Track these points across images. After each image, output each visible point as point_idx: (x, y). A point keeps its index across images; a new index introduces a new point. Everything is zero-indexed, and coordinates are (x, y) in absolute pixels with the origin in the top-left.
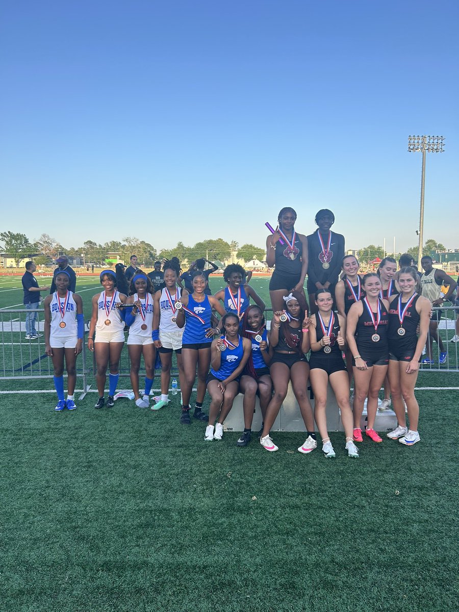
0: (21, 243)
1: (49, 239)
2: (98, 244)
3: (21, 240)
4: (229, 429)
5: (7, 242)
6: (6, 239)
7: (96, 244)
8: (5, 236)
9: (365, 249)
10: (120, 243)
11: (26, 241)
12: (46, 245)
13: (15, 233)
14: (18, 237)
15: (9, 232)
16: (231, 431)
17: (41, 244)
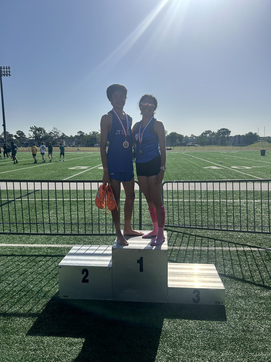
0: (41, 133)
1: (57, 130)
2: (85, 133)
3: (41, 131)
4: (65, 297)
5: (34, 132)
6: (33, 130)
7: (84, 133)
8: (33, 129)
9: (246, 134)
10: (98, 132)
11: (44, 131)
12: (55, 134)
13: (38, 127)
14: (40, 129)
15: (35, 127)
16: (67, 298)
17: (53, 133)
